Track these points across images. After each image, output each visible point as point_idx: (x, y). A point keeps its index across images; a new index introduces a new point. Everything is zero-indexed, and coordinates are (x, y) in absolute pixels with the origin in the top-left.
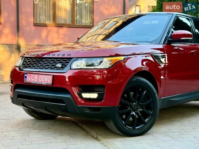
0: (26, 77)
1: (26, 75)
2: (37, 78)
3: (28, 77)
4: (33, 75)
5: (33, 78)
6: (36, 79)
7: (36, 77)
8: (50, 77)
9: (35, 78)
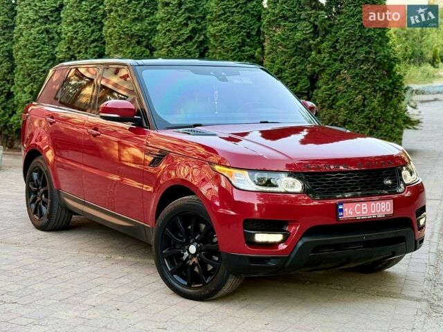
0: (342, 210)
1: (340, 207)
2: (366, 208)
3: (346, 210)
4: (358, 205)
5: (359, 209)
6: (365, 210)
7: (364, 206)
8: (388, 202)
9: (363, 208)
